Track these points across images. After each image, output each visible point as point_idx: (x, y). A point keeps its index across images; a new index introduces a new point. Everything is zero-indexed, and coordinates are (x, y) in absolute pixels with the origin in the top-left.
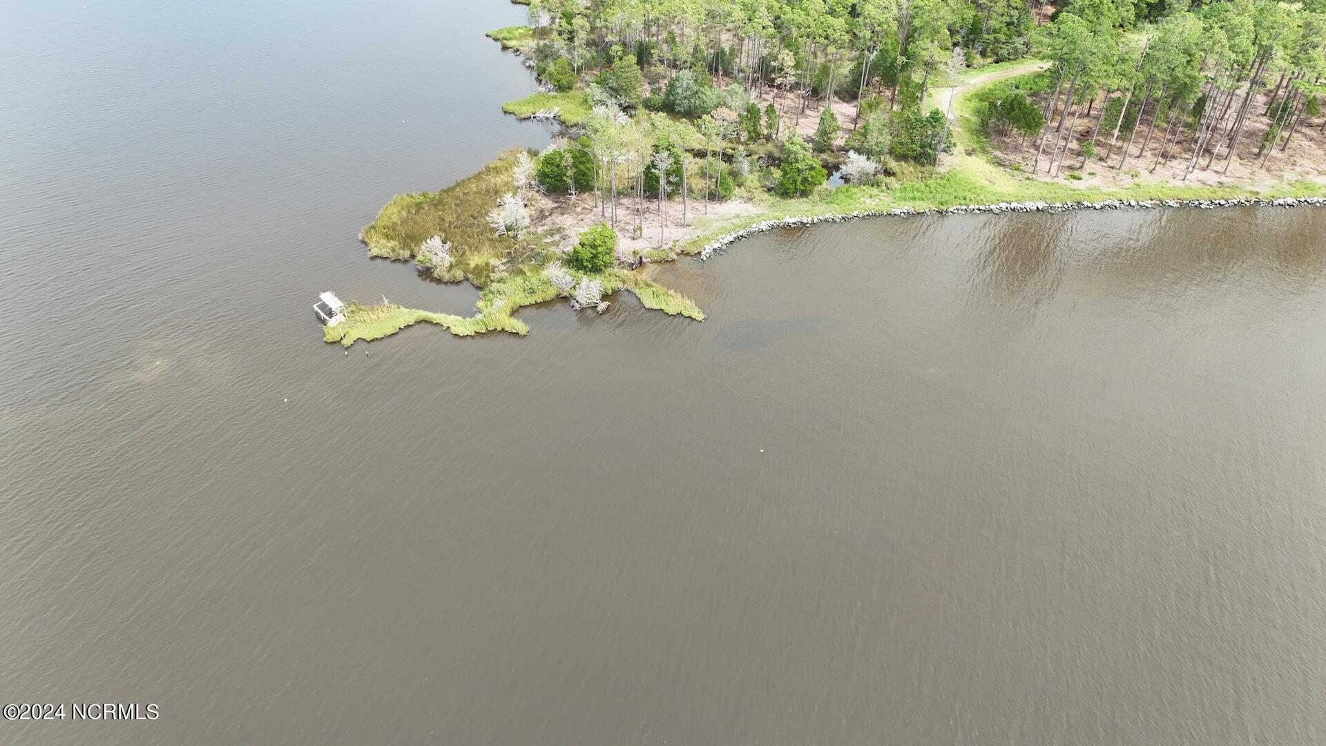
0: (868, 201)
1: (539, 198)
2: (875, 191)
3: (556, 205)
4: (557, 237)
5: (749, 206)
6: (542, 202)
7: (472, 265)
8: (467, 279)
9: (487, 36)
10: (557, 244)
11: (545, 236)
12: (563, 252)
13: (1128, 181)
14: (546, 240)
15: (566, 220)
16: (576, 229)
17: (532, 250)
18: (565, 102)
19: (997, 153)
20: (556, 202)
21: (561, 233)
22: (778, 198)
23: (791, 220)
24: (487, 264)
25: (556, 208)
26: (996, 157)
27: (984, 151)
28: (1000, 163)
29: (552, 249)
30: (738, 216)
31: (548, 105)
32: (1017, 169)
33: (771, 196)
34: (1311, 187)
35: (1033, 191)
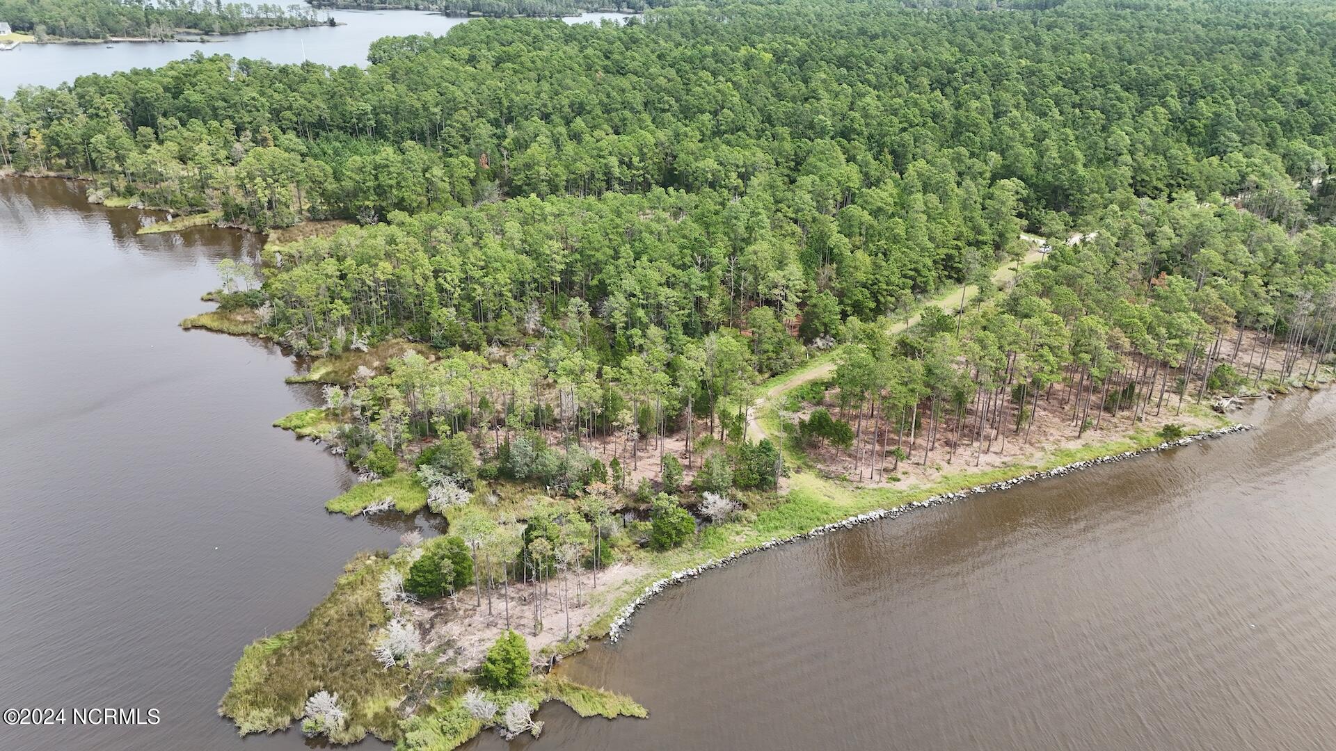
0: (737, 538)
1: (412, 609)
2: (738, 527)
3: (433, 613)
4: (451, 653)
5: (630, 568)
6: (417, 613)
7: (370, 715)
8: (370, 734)
9: (275, 426)
10: (452, 662)
11: (437, 654)
12: (465, 671)
13: (936, 476)
14: (440, 660)
15: (453, 629)
16: (467, 637)
17: (430, 676)
18: (392, 488)
19: (819, 466)
20: (433, 610)
21: (453, 647)
22: (655, 553)
23: (679, 576)
24: (387, 709)
25: (436, 616)
26: (821, 470)
27: (810, 467)
28: (827, 476)
29: (451, 669)
30: (626, 582)
31: (376, 495)
32: (844, 479)
33: (648, 552)
34: (1068, 454)
35: (869, 500)
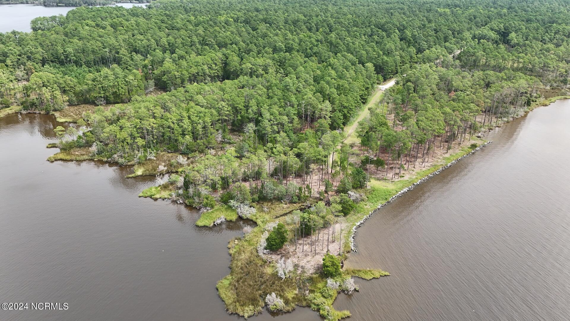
0: (367, 207)
1: (270, 256)
2: (365, 203)
3: (280, 256)
4: (300, 269)
7: (291, 298)
9: (140, 197)
10: (303, 272)
11: (295, 271)
12: (311, 274)
14: (298, 272)
15: (293, 260)
16: (301, 262)
17: (300, 278)
18: (219, 212)
19: (373, 176)
20: (278, 255)
21: (299, 267)
22: (344, 218)
24: (296, 294)
25: (282, 257)
26: (375, 178)
28: (378, 179)
29: (306, 275)
30: (342, 230)
31: (215, 216)
32: (386, 180)
33: (341, 218)
34: (448, 159)
35: (400, 185)
